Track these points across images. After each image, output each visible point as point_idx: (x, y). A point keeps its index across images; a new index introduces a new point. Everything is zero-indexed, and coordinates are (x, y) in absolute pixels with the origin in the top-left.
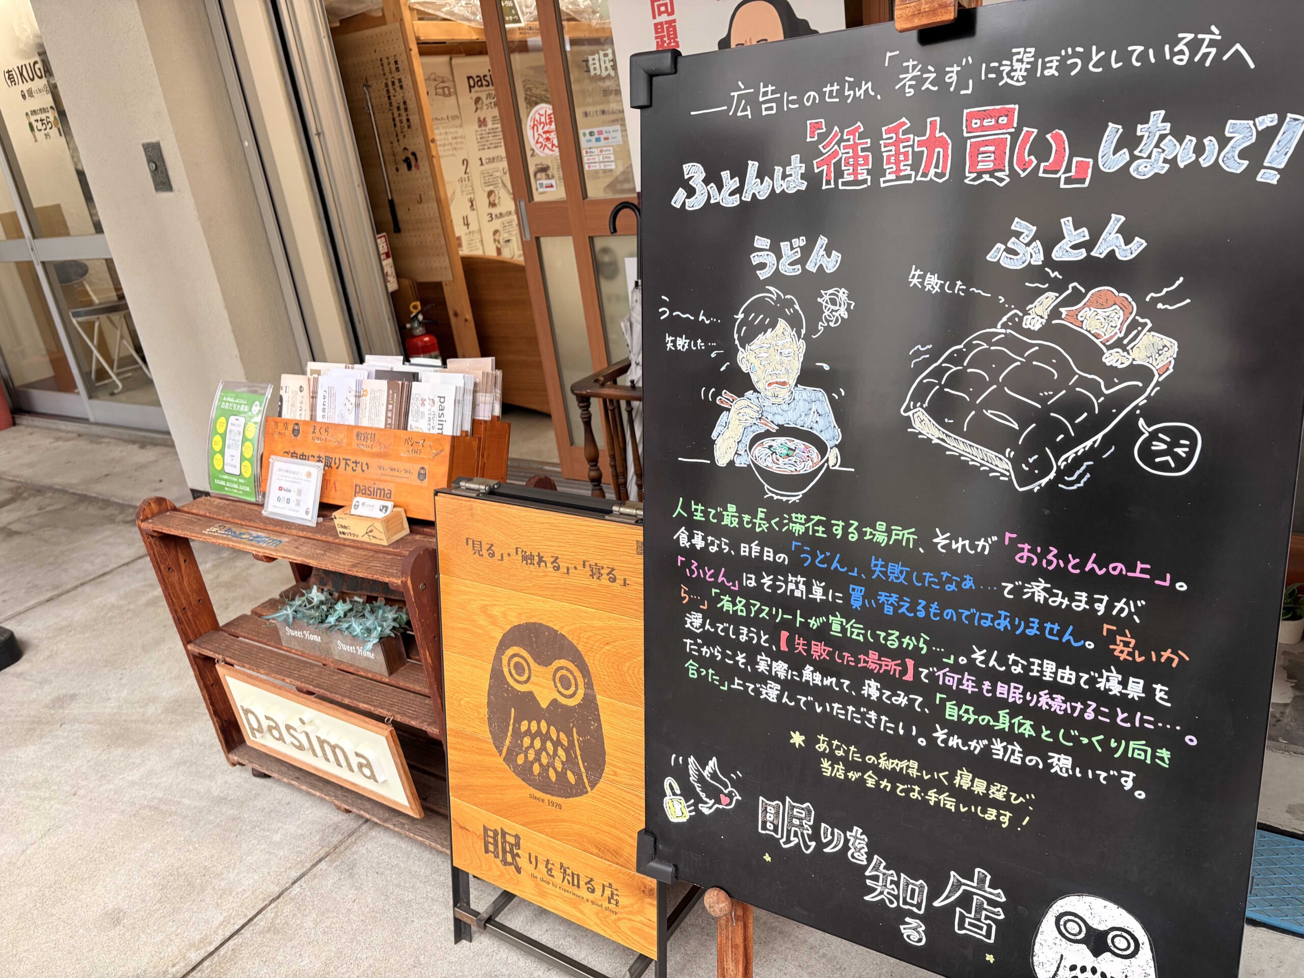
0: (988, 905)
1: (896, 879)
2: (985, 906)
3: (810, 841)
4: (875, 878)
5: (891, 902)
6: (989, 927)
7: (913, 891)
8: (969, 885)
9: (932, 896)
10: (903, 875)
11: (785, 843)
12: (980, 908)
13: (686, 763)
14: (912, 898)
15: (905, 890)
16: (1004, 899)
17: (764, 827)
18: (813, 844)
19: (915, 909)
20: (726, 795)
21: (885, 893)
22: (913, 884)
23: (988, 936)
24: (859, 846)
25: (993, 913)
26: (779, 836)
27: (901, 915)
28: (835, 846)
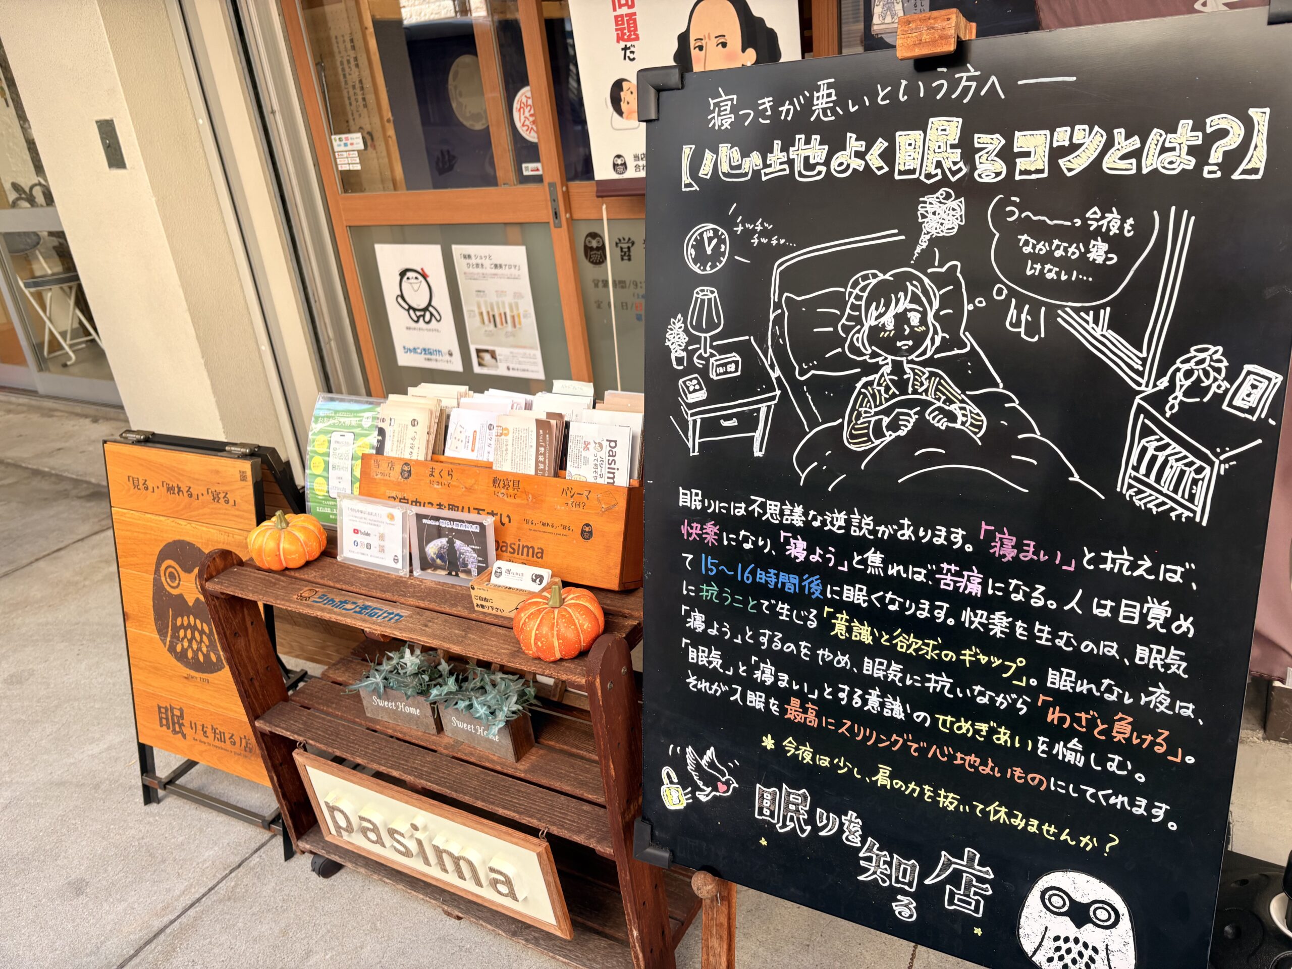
0: (977, 882)
1: (888, 859)
2: (974, 883)
3: (806, 825)
4: (869, 859)
5: (884, 881)
6: (978, 902)
7: (905, 870)
8: (959, 864)
9: (923, 875)
10: (895, 856)
11: (781, 828)
12: (969, 885)
13: (684, 752)
14: (904, 876)
15: (898, 870)
16: (992, 876)
17: (761, 813)
18: (809, 828)
19: (906, 888)
20: (723, 783)
21: (878, 873)
22: (905, 864)
23: (977, 910)
24: (853, 830)
25: (982, 889)
26: (775, 821)
27: (892, 893)
28: (830, 830)
